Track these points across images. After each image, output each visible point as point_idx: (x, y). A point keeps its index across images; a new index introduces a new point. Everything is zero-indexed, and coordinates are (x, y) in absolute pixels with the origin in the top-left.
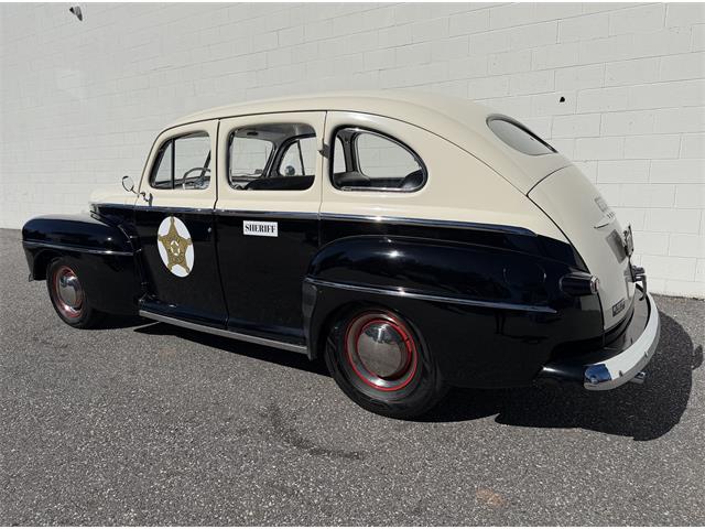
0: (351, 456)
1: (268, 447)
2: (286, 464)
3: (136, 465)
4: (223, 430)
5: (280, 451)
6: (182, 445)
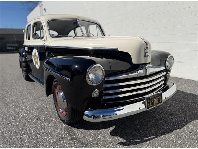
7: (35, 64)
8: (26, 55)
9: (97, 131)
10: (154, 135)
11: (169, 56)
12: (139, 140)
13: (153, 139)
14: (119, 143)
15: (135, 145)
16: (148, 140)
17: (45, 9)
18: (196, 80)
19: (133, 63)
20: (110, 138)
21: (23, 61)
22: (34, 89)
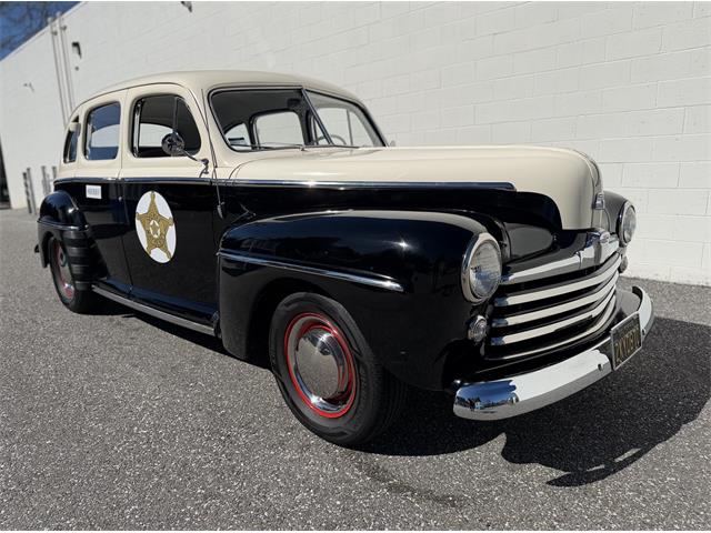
0: (442, 500)
1: (334, 473)
2: (355, 501)
3: (172, 477)
4: (281, 443)
5: (349, 481)
6: (230, 457)
7: (145, 245)
8: (79, 214)
9: (458, 454)
10: (636, 447)
11: (627, 206)
12: (602, 466)
13: (640, 457)
14: (549, 483)
15: (600, 482)
16: (626, 463)
17: (76, 45)
18: (655, 278)
19: (564, 228)
20: (513, 471)
21: (73, 236)
22: (129, 341)
